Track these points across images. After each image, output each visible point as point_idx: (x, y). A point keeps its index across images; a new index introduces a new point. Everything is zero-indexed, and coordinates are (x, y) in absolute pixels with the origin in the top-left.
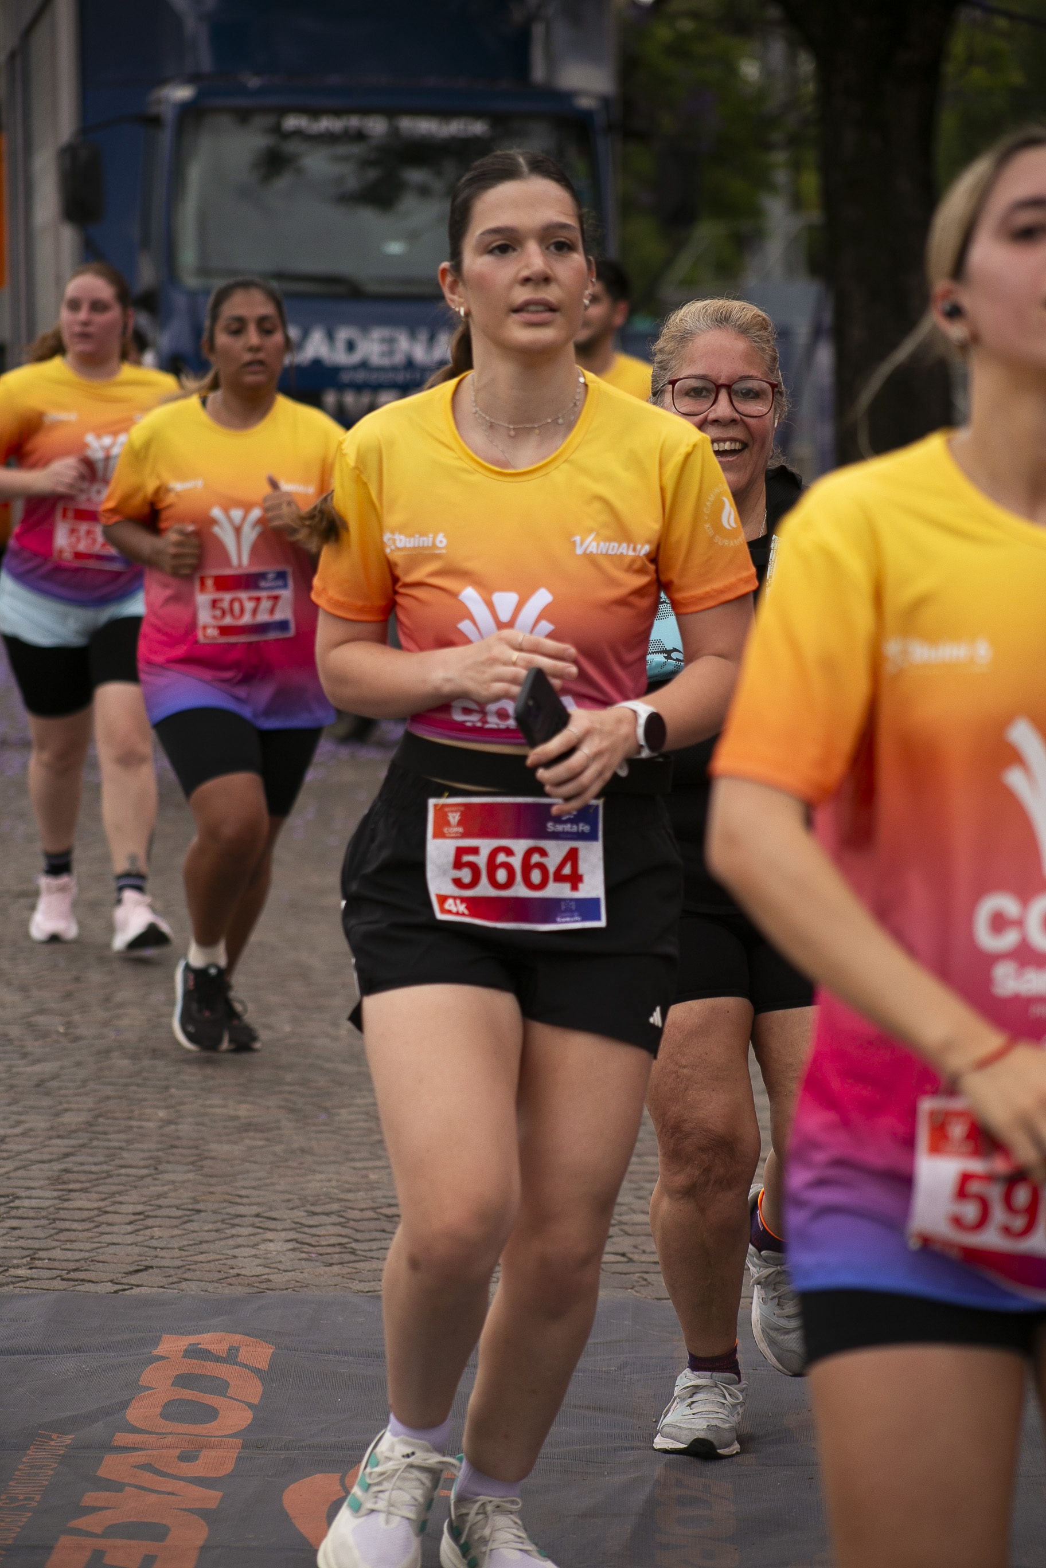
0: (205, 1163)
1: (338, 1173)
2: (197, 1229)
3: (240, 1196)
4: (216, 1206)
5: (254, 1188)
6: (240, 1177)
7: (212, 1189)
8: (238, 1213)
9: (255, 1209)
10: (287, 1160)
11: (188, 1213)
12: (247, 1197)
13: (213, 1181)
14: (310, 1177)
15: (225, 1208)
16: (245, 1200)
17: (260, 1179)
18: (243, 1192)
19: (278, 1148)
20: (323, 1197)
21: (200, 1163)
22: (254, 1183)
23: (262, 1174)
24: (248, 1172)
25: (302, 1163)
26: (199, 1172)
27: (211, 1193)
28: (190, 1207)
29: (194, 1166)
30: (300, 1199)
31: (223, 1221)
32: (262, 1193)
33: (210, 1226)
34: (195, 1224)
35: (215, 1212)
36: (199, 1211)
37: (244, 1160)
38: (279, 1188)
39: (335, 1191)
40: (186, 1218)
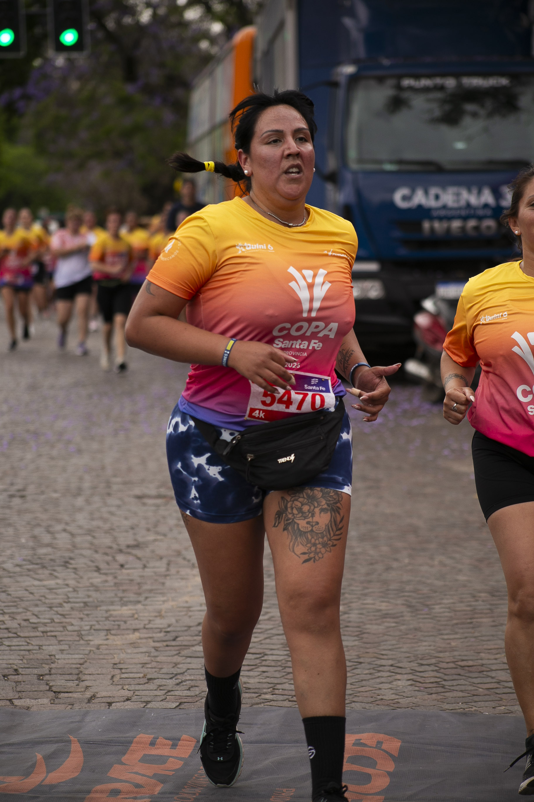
0: (365, 636)
1: (434, 642)
2: (360, 673)
3: (383, 655)
4: (369, 660)
5: (390, 650)
6: (382, 643)
7: (368, 651)
8: (381, 664)
9: (390, 662)
10: (407, 634)
11: (355, 664)
12: (386, 655)
13: (368, 646)
14: (419, 644)
15: (374, 661)
16: (385, 657)
17: (393, 645)
18: (383, 652)
19: (403, 628)
20: (426, 655)
21: (360, 636)
22: (390, 647)
23: (394, 642)
24: (386, 641)
25: (415, 636)
26: (360, 641)
27: (367, 653)
28: (356, 660)
29: (358, 637)
30: (414, 656)
31: (373, 669)
32: (394, 653)
33: (367, 672)
34: (359, 670)
35: (369, 663)
36: (361, 663)
37: (384, 634)
38: (402, 650)
39: (433, 652)
40: (354, 667)
